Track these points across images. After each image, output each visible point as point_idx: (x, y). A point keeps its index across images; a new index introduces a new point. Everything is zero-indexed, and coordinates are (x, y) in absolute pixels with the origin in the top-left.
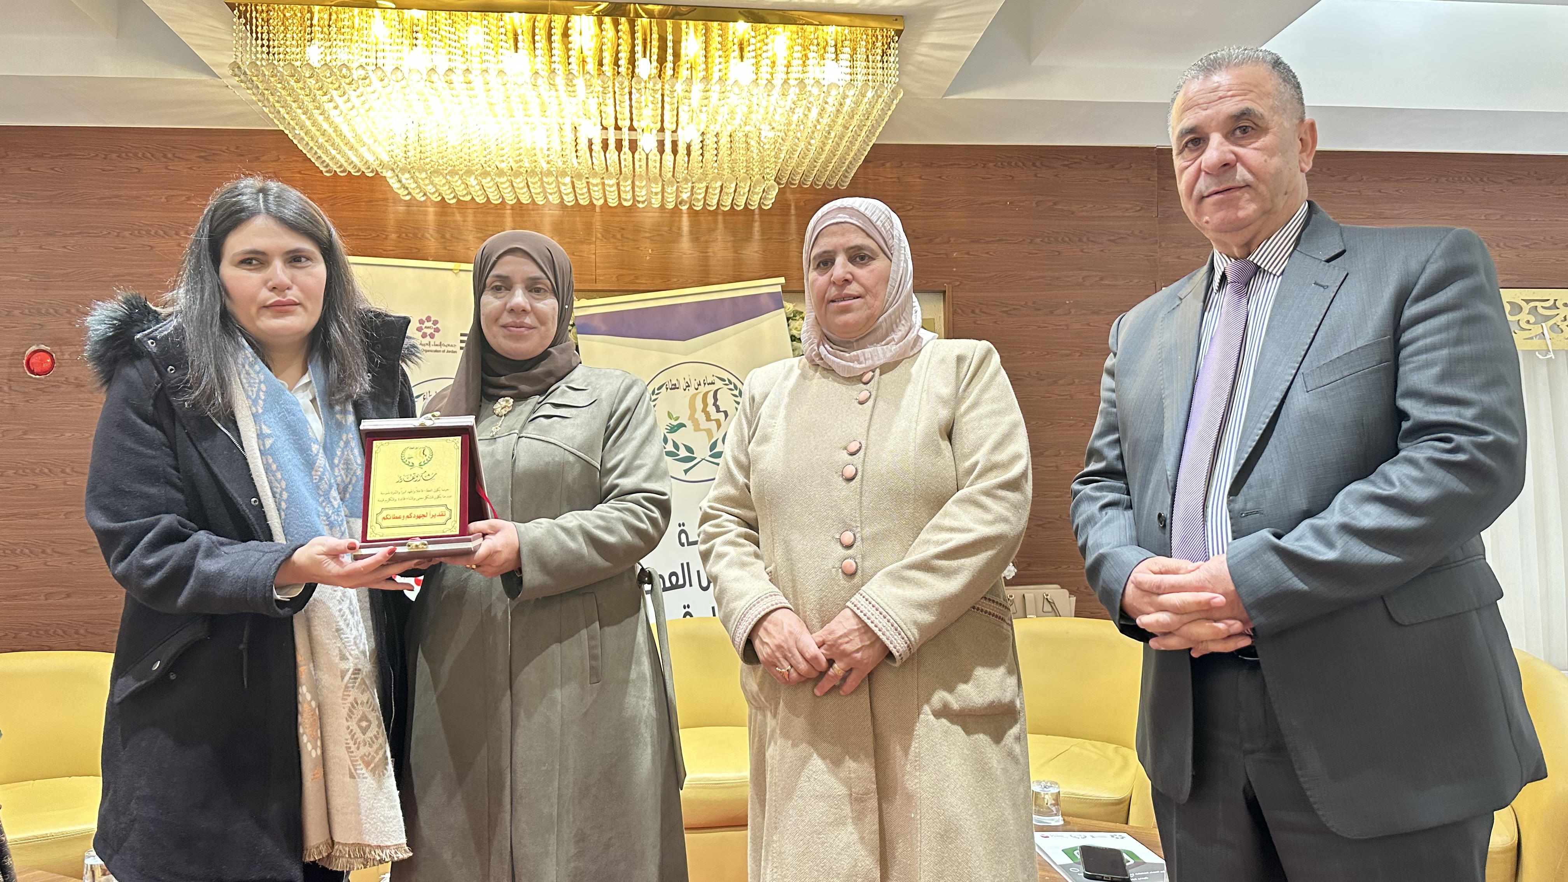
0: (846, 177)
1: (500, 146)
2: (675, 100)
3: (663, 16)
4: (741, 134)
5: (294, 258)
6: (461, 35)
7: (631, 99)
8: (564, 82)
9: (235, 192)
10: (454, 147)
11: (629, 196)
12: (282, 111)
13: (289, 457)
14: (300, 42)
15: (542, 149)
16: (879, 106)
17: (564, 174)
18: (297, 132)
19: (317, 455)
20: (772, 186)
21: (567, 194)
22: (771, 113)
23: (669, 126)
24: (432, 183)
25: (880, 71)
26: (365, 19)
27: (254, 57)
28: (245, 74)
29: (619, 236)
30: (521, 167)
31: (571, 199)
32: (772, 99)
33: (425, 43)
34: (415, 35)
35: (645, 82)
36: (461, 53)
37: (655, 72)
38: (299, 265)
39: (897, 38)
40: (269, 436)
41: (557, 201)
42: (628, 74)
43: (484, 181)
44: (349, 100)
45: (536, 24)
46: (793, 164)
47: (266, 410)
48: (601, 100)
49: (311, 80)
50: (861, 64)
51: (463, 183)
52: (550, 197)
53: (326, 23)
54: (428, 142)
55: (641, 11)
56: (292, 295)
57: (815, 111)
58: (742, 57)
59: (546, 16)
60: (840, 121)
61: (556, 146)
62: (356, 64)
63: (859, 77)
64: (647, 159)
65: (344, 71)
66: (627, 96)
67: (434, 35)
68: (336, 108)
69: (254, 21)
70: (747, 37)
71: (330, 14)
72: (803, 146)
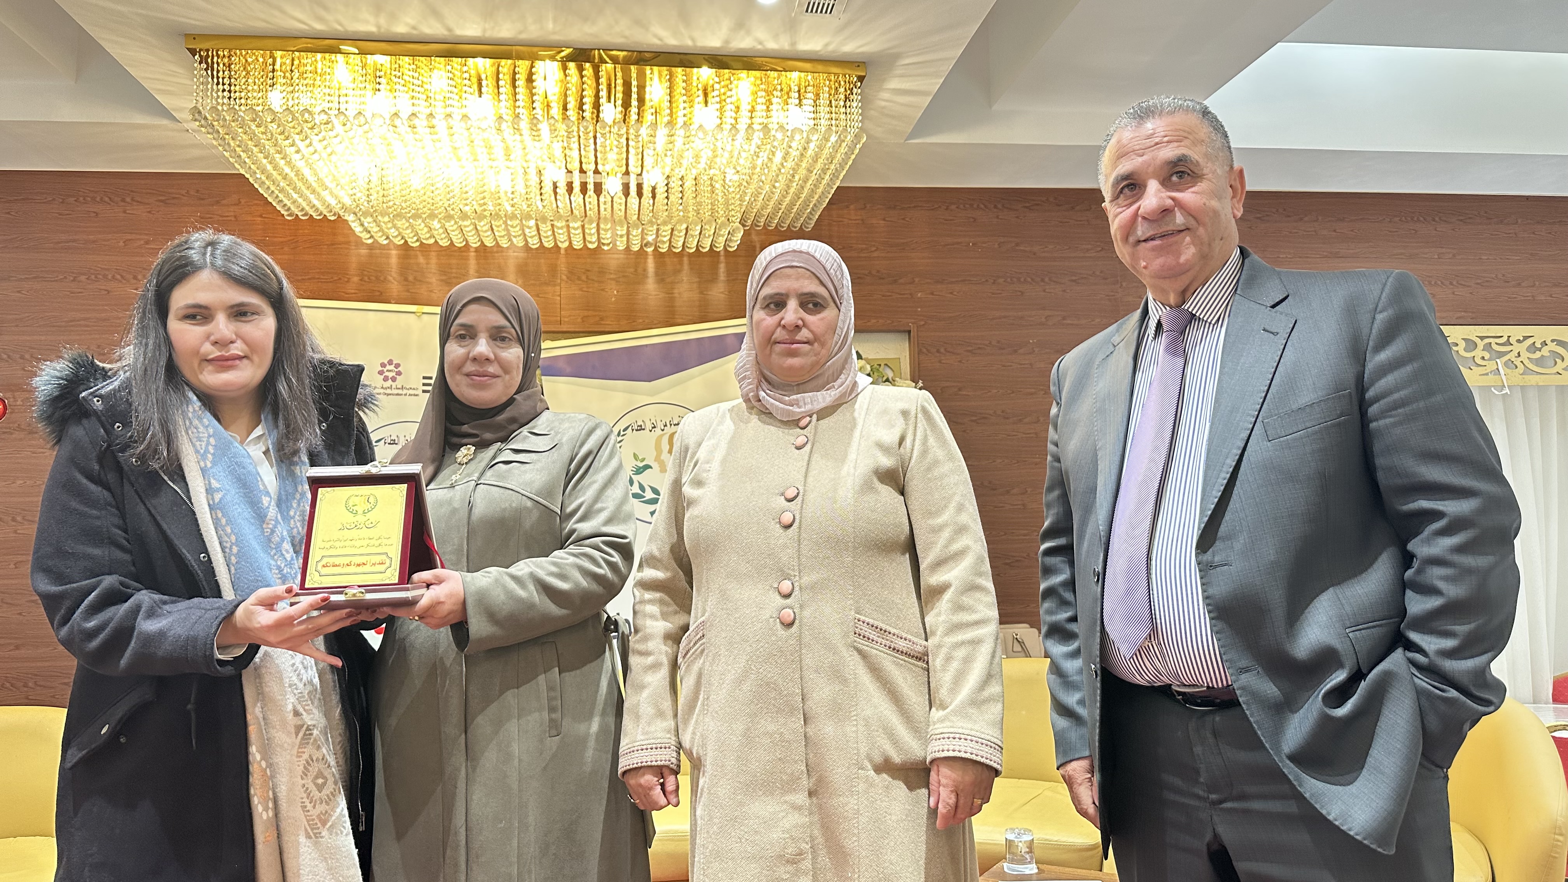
0: (810, 219)
1: (464, 190)
2: (640, 144)
3: (627, 62)
4: (706, 178)
5: (239, 313)
6: (425, 80)
7: (595, 143)
8: (528, 126)
9: (186, 245)
10: (417, 191)
11: (594, 238)
12: (243, 155)
13: (240, 512)
14: (261, 87)
15: (506, 193)
16: (843, 149)
17: (528, 217)
18: (258, 176)
19: (268, 508)
20: (738, 228)
21: (531, 237)
22: (735, 156)
23: (634, 169)
24: (395, 226)
25: (843, 117)
26: (328, 64)
27: (214, 102)
28: (206, 118)
29: (584, 278)
30: (485, 210)
31: (535, 242)
32: (737, 143)
33: (389, 87)
34: (378, 80)
35: (610, 127)
36: (425, 97)
37: (620, 117)
38: (243, 319)
39: (859, 84)
40: (218, 490)
41: (521, 244)
42: (593, 119)
43: (447, 225)
44: (311, 144)
45: (500, 69)
46: (758, 207)
47: (214, 463)
48: (566, 145)
49: (273, 124)
50: (823, 110)
51: (426, 226)
52: (514, 240)
53: (289, 68)
54: (391, 185)
55: (605, 57)
56: (237, 348)
57: (779, 155)
58: (706, 102)
59: (510, 62)
60: (804, 165)
61: (521, 189)
62: (317, 110)
63: (822, 121)
64: (612, 201)
65: (306, 115)
66: (592, 141)
67: (397, 80)
68: (298, 152)
69: (215, 66)
70: (711, 83)
71: (293, 60)
72: (768, 189)
